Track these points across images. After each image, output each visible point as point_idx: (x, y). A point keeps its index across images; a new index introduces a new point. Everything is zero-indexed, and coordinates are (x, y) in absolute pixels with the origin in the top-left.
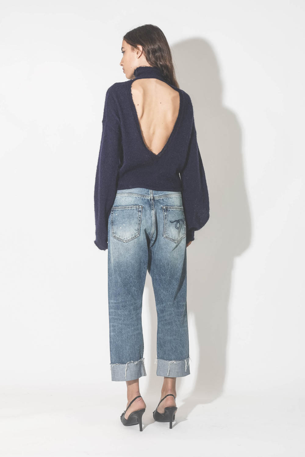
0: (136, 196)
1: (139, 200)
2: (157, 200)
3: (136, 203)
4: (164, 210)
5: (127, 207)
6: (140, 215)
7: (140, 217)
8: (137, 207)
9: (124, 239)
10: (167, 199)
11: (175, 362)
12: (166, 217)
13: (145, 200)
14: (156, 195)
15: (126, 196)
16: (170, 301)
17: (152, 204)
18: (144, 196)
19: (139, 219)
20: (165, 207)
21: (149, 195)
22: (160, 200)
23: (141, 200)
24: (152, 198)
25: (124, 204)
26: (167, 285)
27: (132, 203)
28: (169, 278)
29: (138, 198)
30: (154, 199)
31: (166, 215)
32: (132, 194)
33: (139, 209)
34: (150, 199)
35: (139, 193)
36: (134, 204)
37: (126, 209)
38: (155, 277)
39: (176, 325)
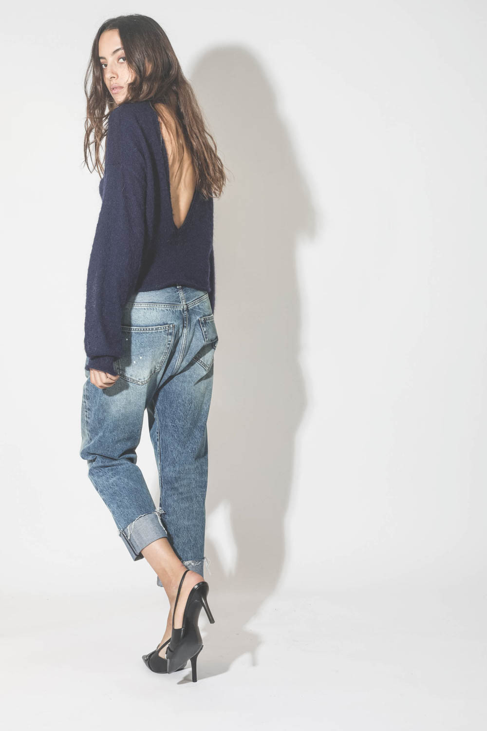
0: (162, 307)
1: (168, 315)
2: (192, 310)
3: (164, 320)
4: (202, 323)
5: (149, 329)
6: (170, 340)
7: (169, 342)
8: (166, 327)
9: (140, 379)
10: (202, 305)
11: (193, 564)
12: (206, 335)
13: (177, 313)
14: (189, 301)
15: (145, 309)
16: (190, 464)
17: (186, 318)
18: (174, 306)
19: (168, 346)
20: (203, 319)
21: (180, 303)
22: (195, 308)
23: (171, 313)
24: (185, 307)
25: (143, 322)
26: (185, 437)
27: (158, 322)
28: (189, 424)
29: (166, 312)
30: (187, 310)
31: (205, 332)
32: (156, 305)
33: (170, 331)
34: (183, 310)
35: (167, 302)
36: (162, 323)
37: (147, 332)
38: (164, 422)
39: (198, 501)
